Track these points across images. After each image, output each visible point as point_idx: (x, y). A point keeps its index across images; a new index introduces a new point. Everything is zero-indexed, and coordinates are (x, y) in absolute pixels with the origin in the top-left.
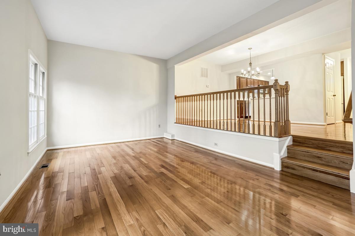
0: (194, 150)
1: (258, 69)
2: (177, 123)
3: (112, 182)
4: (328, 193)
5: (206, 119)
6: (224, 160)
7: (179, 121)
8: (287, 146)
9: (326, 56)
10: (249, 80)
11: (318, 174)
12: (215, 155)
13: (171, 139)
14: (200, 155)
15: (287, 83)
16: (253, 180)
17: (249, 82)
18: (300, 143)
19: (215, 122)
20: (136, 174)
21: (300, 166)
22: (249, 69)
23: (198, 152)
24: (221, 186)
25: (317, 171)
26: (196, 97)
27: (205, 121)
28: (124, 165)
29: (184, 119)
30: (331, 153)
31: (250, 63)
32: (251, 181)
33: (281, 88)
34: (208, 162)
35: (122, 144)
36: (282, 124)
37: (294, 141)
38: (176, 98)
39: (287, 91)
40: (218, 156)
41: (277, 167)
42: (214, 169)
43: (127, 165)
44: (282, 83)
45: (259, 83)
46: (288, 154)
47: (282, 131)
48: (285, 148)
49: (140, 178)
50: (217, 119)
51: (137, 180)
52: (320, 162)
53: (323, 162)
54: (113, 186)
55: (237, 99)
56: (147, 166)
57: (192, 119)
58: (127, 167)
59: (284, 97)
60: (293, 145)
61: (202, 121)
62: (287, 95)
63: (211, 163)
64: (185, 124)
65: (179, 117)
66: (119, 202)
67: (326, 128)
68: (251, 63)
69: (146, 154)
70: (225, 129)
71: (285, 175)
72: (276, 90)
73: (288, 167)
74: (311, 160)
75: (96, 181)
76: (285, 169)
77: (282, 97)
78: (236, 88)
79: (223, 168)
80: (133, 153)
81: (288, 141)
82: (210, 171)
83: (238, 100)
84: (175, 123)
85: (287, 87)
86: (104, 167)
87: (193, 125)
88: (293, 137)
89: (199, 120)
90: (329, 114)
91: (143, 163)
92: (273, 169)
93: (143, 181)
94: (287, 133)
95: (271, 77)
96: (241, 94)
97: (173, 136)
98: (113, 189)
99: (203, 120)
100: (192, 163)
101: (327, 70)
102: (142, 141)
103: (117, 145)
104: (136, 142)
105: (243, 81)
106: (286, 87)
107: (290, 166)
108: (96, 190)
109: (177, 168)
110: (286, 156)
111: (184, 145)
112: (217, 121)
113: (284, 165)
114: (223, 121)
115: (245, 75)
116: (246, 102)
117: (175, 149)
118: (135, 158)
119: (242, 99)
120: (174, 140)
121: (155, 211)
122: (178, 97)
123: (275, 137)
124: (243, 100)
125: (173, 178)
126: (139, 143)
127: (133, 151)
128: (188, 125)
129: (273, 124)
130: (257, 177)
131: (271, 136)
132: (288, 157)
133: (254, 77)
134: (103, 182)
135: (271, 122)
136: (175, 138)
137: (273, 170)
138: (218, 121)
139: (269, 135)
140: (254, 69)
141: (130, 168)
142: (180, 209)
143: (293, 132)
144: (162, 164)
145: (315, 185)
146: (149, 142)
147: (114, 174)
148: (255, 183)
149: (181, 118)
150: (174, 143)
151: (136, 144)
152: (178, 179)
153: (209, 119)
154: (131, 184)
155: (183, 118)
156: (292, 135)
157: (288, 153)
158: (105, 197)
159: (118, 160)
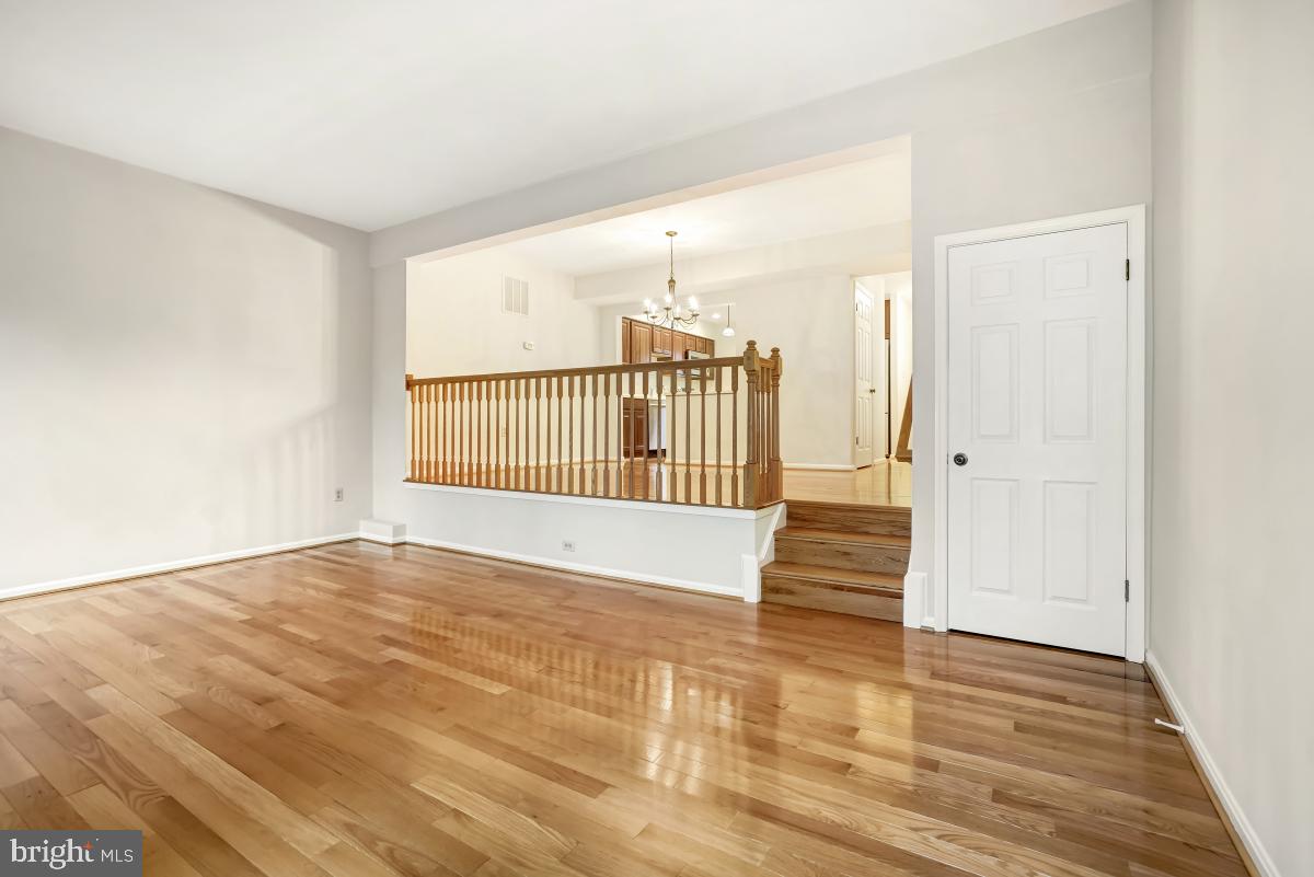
0: (491, 572)
1: (694, 303)
2: (415, 481)
3: (176, 733)
4: (865, 638)
5: (532, 463)
6: (599, 595)
7: (422, 474)
8: (775, 533)
9: (857, 284)
10: (657, 333)
11: (844, 595)
12: (567, 582)
13: (391, 541)
14: (516, 588)
15: (775, 351)
16: (695, 637)
17: (659, 339)
18: (805, 520)
19: (565, 470)
20: (284, 683)
21: (804, 583)
22: (668, 299)
23: (507, 577)
24: (609, 669)
25: (842, 590)
26: (493, 383)
27: (527, 468)
28: (211, 660)
29: (444, 462)
30: (869, 540)
31: (672, 282)
32: (689, 642)
33: (762, 368)
34: (551, 607)
35: (167, 581)
36: (763, 471)
37: (790, 516)
38: (410, 384)
39: (776, 377)
40: (577, 583)
41: (751, 593)
42: (575, 623)
43: (226, 657)
44: (764, 352)
45: (688, 342)
46: (776, 555)
47: (763, 490)
48: (769, 538)
49: (307, 694)
50: (571, 460)
51: (297, 703)
52: (848, 565)
53: (855, 566)
54: (190, 747)
55: (626, 394)
56: (322, 651)
57: (479, 465)
58: (226, 665)
59: (768, 393)
60: (788, 527)
61: (517, 468)
62: (776, 386)
63: (559, 606)
64: (449, 481)
65: (425, 459)
66: (245, 792)
67: (854, 479)
68: (674, 281)
69: (299, 608)
70: (599, 494)
71: (772, 612)
72: (751, 373)
73: (776, 590)
74: (830, 563)
75: (86, 746)
76: (773, 598)
77: (763, 394)
78: (619, 362)
79: (602, 618)
80: (236, 609)
81: (776, 516)
82: (563, 631)
83: (629, 396)
84: (407, 480)
85: (777, 362)
86: (107, 686)
87: (484, 484)
88: (788, 506)
89: (507, 466)
90: (860, 440)
91: (302, 641)
92: (740, 600)
93: (323, 702)
94: (774, 496)
95: (723, 330)
96: (639, 377)
97: (398, 529)
98: (196, 756)
99: (522, 464)
100: (498, 615)
101: (858, 319)
102: (263, 562)
103: (136, 586)
104: (234, 567)
105: (641, 334)
106: (771, 366)
107: (781, 586)
108: (100, 778)
109: (445, 639)
110: (772, 558)
111: (451, 559)
112: (571, 470)
113: (769, 587)
114: (591, 466)
115: (653, 317)
116: (650, 404)
117: (419, 575)
118: (255, 626)
119: (639, 394)
120: (404, 543)
121: (408, 785)
122: (421, 383)
123: (746, 507)
124: (642, 396)
125: (443, 673)
126: (250, 568)
127: (235, 600)
128: (461, 484)
129: (740, 472)
130: (704, 629)
131: (735, 505)
132: (777, 562)
133: (679, 327)
134: (127, 743)
135: (735, 466)
136: (408, 538)
137: (738, 603)
138: (577, 468)
139: (730, 504)
140: (681, 300)
141: (247, 668)
142: (497, 758)
143: (787, 494)
144: (385, 633)
145: (838, 626)
146: (296, 561)
147: (176, 700)
148: (701, 643)
149: (433, 459)
150: (405, 555)
151: (238, 575)
152: (461, 672)
153: (543, 462)
154: (274, 723)
155: (441, 460)
156: (785, 501)
157: (776, 550)
158: (169, 794)
159: (173, 646)
